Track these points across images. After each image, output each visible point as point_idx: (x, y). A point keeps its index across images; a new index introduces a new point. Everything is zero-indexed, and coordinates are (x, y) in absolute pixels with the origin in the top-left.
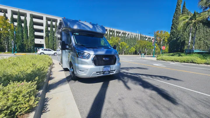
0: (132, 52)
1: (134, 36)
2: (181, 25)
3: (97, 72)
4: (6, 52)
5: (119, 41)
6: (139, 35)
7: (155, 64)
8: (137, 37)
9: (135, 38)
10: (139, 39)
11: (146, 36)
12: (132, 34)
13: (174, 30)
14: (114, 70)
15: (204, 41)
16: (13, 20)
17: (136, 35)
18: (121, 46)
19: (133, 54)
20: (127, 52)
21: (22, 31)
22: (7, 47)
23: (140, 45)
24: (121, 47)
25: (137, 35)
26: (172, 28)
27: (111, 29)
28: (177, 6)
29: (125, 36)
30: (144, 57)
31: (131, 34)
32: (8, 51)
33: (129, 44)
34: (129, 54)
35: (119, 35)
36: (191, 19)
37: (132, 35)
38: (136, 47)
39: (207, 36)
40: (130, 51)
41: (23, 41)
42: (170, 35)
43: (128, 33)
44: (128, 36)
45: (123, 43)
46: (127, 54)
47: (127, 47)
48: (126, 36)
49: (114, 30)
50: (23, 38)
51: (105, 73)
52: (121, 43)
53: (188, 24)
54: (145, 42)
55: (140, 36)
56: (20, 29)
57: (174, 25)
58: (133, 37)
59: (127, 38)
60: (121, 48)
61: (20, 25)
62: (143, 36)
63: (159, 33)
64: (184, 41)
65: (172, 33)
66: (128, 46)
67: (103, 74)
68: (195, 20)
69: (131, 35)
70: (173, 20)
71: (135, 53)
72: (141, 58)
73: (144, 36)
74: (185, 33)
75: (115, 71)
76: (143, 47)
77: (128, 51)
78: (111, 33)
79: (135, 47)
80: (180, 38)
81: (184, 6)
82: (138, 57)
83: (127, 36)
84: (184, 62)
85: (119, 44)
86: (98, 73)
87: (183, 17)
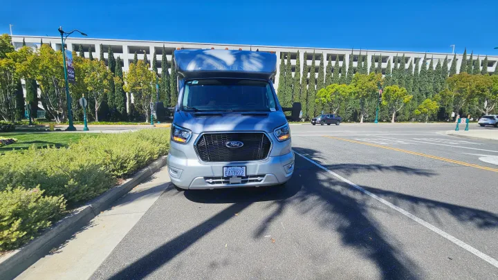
0: (425, 114)
1: (439, 64)
3: (206, 178)
4: (147, 121)
5: (379, 85)
6: (460, 58)
7: (484, 159)
8: (449, 65)
9: (441, 71)
10: (458, 72)
11: (490, 59)
12: (428, 56)
14: (263, 176)
16: (157, 64)
17: (446, 61)
18: (387, 98)
19: (430, 120)
20: (408, 113)
21: (169, 83)
22: (147, 114)
23: (461, 91)
24: (386, 100)
25: (451, 57)
27: (356, 53)
29: (403, 66)
30: (467, 129)
31: (426, 59)
32: (150, 121)
33: (417, 91)
34: (416, 121)
35: (379, 66)
37: (428, 62)
38: (443, 97)
40: (417, 112)
41: (170, 102)
43: (412, 56)
44: (414, 65)
45: (396, 87)
46: (409, 120)
47: (406, 100)
48: (407, 66)
49: (363, 53)
50: (170, 96)
51: (231, 180)
52: (387, 88)
54: (480, 79)
55: (464, 59)
56: (166, 79)
58: (435, 66)
59: (410, 73)
60: (384, 103)
61: (165, 72)
62: (474, 58)
66: (411, 96)
67: (224, 182)
69: (424, 62)
71: (442, 116)
72: (453, 132)
73: (482, 59)
75: (264, 178)
76: (471, 97)
77: (411, 110)
78: (355, 64)
79: (440, 98)
82: (442, 130)
83: (411, 66)
85: (380, 92)
86: (211, 181)
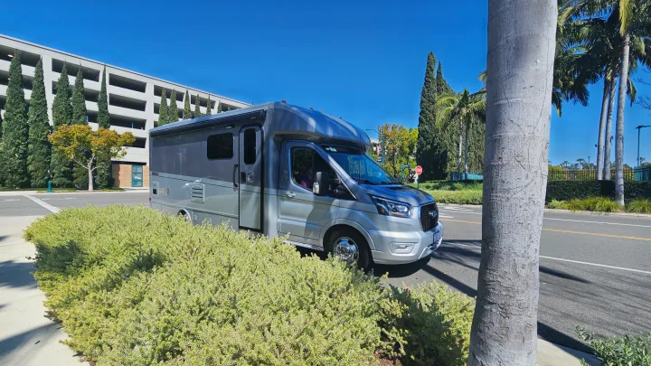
2: (441, 115)
13: (426, 127)
15: (475, 153)
26: (421, 121)
28: (428, 73)
36: (461, 106)
39: (479, 141)
42: (419, 137)
53: (453, 115)
57: (426, 116)
63: (390, 130)
64: (445, 152)
65: (421, 134)
68: (468, 108)
70: (422, 102)
74: (447, 135)
80: (439, 144)
81: (439, 73)
84: (467, 203)
87: (444, 100)
